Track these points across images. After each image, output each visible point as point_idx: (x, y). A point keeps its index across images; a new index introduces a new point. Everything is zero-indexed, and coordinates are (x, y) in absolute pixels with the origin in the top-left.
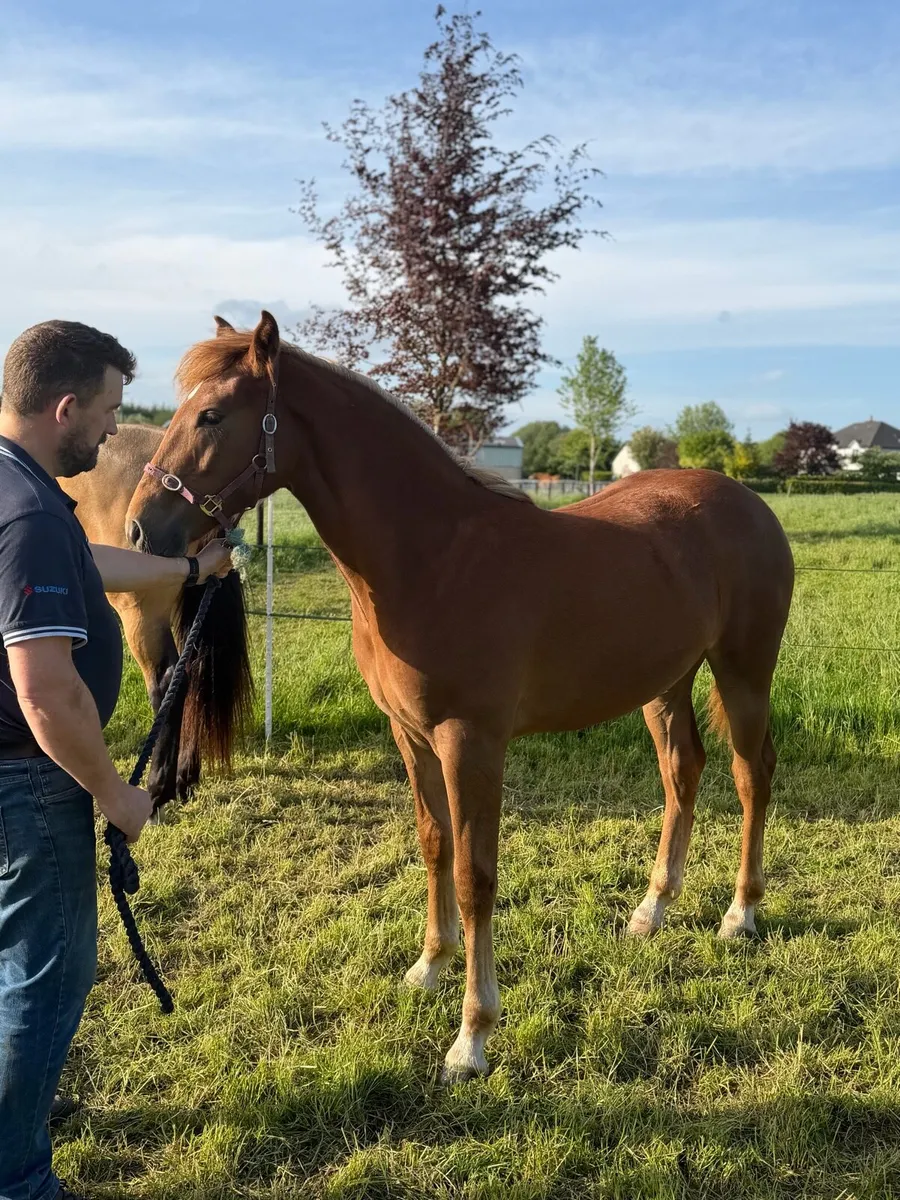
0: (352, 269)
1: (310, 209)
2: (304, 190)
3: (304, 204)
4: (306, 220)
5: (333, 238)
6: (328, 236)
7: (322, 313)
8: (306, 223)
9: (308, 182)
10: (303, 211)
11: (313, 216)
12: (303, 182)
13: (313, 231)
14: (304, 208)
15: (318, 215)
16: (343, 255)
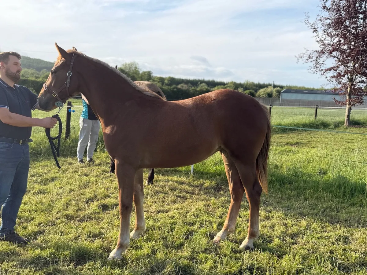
0: (321, 37)
1: (307, 21)
2: (306, 15)
3: (306, 19)
4: (306, 24)
5: (314, 28)
6: (313, 28)
7: (308, 51)
8: (306, 25)
9: (307, 13)
10: (305, 21)
11: (309, 22)
12: (306, 13)
13: (308, 27)
14: (306, 20)
15: (310, 22)
16: (318, 33)
